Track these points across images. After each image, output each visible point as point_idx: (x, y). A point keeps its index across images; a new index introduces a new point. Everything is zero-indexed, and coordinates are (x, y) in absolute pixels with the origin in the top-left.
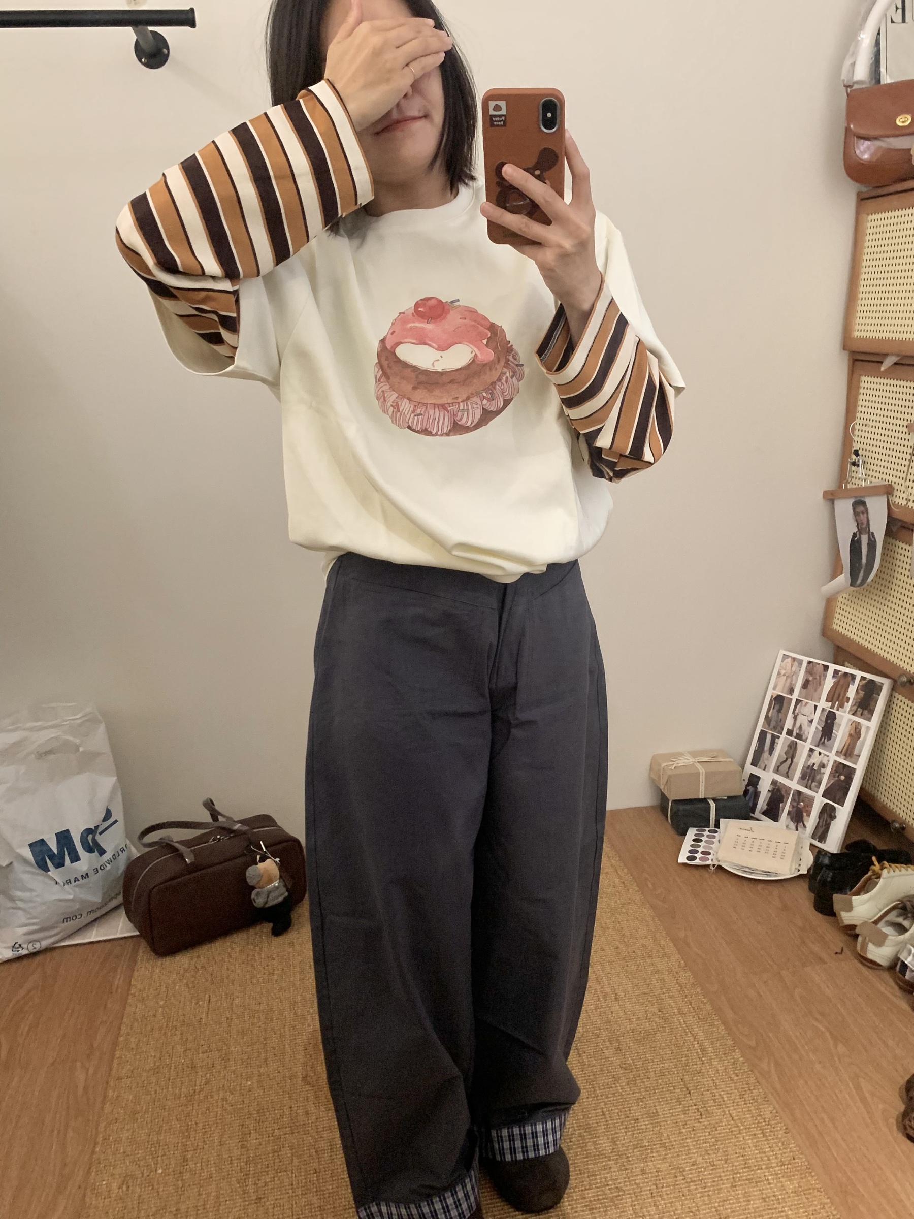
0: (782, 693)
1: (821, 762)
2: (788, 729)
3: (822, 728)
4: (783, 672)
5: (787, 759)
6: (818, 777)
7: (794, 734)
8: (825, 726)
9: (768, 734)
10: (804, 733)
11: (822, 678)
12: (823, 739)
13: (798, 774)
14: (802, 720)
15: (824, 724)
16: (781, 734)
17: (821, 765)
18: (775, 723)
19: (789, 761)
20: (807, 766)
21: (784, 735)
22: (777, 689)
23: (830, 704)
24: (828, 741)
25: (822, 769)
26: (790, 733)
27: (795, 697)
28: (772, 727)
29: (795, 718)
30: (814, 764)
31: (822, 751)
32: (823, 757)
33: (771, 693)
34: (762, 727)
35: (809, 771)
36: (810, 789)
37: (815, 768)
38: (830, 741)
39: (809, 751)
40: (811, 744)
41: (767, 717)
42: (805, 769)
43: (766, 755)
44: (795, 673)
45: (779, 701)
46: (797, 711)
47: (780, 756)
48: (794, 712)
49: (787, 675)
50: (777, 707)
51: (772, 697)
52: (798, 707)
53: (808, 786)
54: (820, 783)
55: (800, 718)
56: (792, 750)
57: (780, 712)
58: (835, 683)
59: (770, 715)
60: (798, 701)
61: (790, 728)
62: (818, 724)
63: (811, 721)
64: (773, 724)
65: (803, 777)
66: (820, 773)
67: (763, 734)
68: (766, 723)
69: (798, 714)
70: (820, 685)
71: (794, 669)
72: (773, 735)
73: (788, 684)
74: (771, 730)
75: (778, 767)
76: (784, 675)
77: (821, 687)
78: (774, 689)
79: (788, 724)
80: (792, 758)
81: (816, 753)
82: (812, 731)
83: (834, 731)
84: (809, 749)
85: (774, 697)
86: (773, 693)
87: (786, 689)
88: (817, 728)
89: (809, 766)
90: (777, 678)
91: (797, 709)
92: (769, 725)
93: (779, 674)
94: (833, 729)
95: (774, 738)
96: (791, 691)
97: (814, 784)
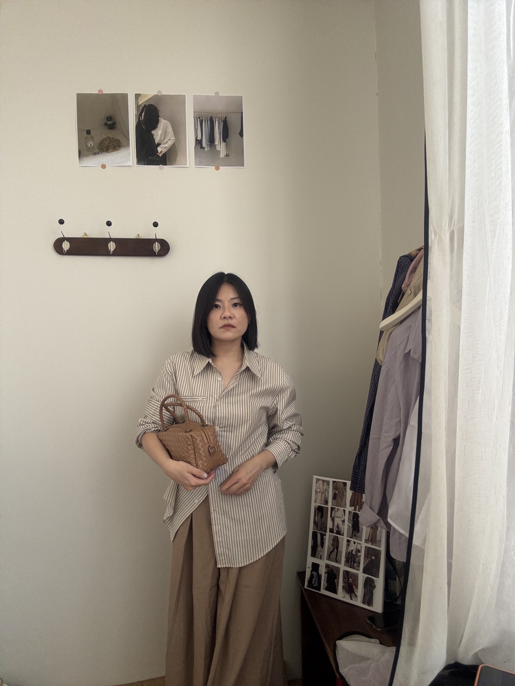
0: (321, 504)
1: (357, 549)
2: (330, 528)
3: (352, 525)
4: (318, 490)
5: (334, 549)
6: (357, 559)
7: (335, 531)
8: (353, 523)
9: (318, 533)
10: (341, 530)
11: (344, 491)
12: (354, 533)
13: (343, 559)
14: (338, 521)
15: (352, 522)
16: (326, 532)
17: (357, 550)
18: (320, 526)
19: (335, 550)
20: (348, 553)
21: (328, 533)
22: (317, 502)
23: (353, 508)
24: (357, 533)
25: (358, 553)
26: (331, 531)
27: (330, 505)
28: (319, 528)
29: (333, 520)
30: (352, 551)
31: (355, 541)
32: (357, 544)
33: (313, 506)
34: (313, 529)
35: (350, 555)
36: (354, 568)
37: (354, 553)
38: (359, 533)
39: (347, 541)
40: (347, 537)
41: (315, 522)
42: (348, 555)
43: (319, 548)
44: (326, 490)
45: (320, 510)
46: (333, 515)
47: (328, 548)
48: (331, 517)
49: (321, 492)
50: (320, 514)
51: (315, 508)
52: (333, 512)
53: (352, 566)
54: (359, 563)
55: (336, 519)
56: (336, 543)
57: (323, 517)
58: (353, 494)
59: (316, 520)
60: (332, 509)
61: (331, 528)
62: (349, 522)
63: (344, 521)
64: (319, 525)
65: (347, 561)
66: (358, 556)
67: (315, 534)
68: (315, 526)
69: (334, 517)
70: (344, 496)
71: (325, 488)
72: (321, 534)
73: (323, 499)
74: (319, 530)
75: (329, 555)
76: (320, 492)
77: (344, 497)
78: (315, 502)
79: (329, 525)
80: (337, 548)
81: (352, 543)
82: (346, 527)
83: (360, 526)
84: (346, 540)
85: (316, 508)
86: (315, 505)
87: (323, 502)
88: (348, 525)
89: (349, 552)
90: (315, 495)
91: (333, 514)
92: (317, 527)
93: (316, 492)
94: (359, 525)
95: (322, 536)
96: (326, 502)
97: (355, 565)
